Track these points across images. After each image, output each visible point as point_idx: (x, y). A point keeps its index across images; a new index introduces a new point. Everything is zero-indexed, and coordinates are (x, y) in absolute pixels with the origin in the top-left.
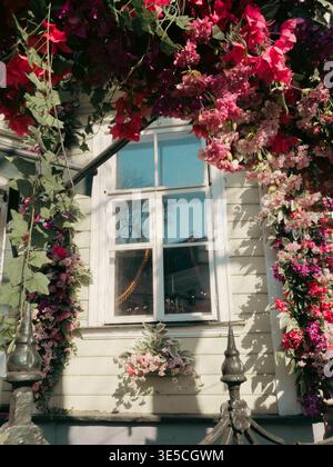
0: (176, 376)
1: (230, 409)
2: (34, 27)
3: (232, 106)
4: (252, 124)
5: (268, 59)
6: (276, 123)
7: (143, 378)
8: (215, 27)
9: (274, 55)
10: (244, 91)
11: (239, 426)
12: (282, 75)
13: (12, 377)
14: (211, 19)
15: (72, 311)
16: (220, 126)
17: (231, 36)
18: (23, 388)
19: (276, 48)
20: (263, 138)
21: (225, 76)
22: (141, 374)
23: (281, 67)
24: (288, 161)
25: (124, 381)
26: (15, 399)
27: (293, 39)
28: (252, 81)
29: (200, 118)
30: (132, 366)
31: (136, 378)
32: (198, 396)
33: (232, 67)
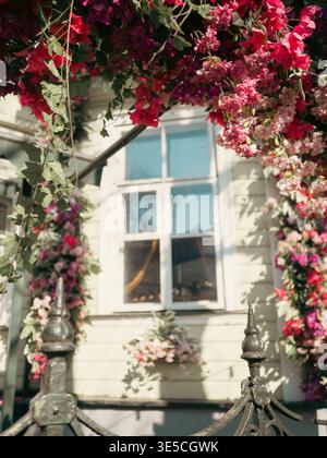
0: (185, 362)
1: (251, 385)
2: (57, 15)
3: (251, 91)
4: (269, 110)
5: (287, 45)
6: (292, 109)
7: (151, 364)
8: (235, 14)
9: (293, 41)
10: (263, 76)
11: (260, 402)
12: (301, 62)
13: (46, 347)
14: (231, 6)
15: (83, 299)
16: (240, 111)
17: (250, 23)
18: (57, 359)
19: (295, 34)
20: (280, 124)
21: (245, 62)
22: (149, 360)
23: (299, 53)
24: (303, 147)
25: (134, 368)
26: (50, 369)
27: (312, 25)
28: (270, 67)
29: (220, 103)
30: (141, 352)
31: (146, 364)
32: (204, 383)
33: (252, 52)
